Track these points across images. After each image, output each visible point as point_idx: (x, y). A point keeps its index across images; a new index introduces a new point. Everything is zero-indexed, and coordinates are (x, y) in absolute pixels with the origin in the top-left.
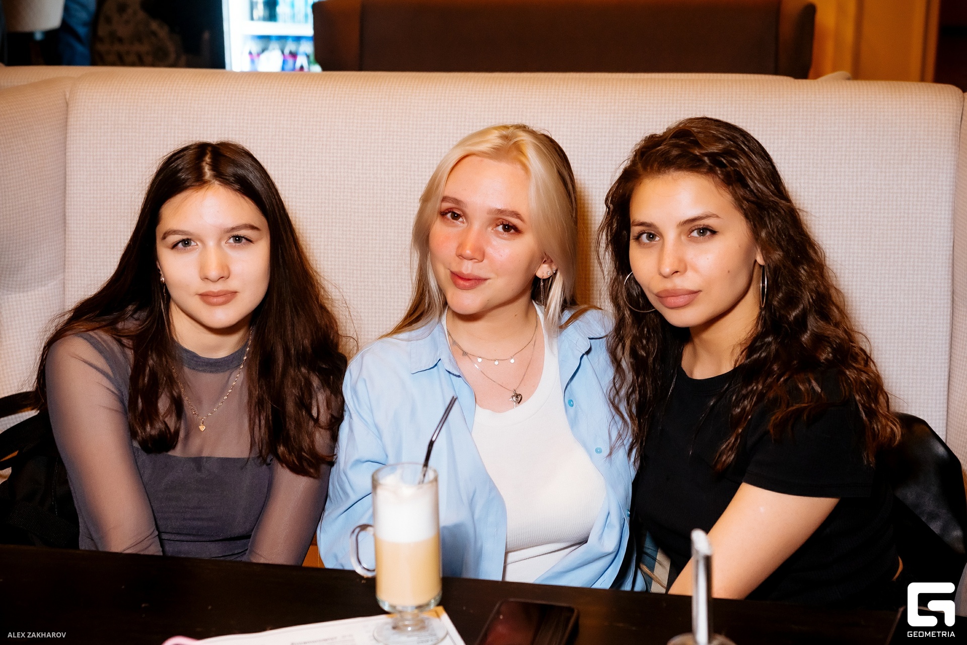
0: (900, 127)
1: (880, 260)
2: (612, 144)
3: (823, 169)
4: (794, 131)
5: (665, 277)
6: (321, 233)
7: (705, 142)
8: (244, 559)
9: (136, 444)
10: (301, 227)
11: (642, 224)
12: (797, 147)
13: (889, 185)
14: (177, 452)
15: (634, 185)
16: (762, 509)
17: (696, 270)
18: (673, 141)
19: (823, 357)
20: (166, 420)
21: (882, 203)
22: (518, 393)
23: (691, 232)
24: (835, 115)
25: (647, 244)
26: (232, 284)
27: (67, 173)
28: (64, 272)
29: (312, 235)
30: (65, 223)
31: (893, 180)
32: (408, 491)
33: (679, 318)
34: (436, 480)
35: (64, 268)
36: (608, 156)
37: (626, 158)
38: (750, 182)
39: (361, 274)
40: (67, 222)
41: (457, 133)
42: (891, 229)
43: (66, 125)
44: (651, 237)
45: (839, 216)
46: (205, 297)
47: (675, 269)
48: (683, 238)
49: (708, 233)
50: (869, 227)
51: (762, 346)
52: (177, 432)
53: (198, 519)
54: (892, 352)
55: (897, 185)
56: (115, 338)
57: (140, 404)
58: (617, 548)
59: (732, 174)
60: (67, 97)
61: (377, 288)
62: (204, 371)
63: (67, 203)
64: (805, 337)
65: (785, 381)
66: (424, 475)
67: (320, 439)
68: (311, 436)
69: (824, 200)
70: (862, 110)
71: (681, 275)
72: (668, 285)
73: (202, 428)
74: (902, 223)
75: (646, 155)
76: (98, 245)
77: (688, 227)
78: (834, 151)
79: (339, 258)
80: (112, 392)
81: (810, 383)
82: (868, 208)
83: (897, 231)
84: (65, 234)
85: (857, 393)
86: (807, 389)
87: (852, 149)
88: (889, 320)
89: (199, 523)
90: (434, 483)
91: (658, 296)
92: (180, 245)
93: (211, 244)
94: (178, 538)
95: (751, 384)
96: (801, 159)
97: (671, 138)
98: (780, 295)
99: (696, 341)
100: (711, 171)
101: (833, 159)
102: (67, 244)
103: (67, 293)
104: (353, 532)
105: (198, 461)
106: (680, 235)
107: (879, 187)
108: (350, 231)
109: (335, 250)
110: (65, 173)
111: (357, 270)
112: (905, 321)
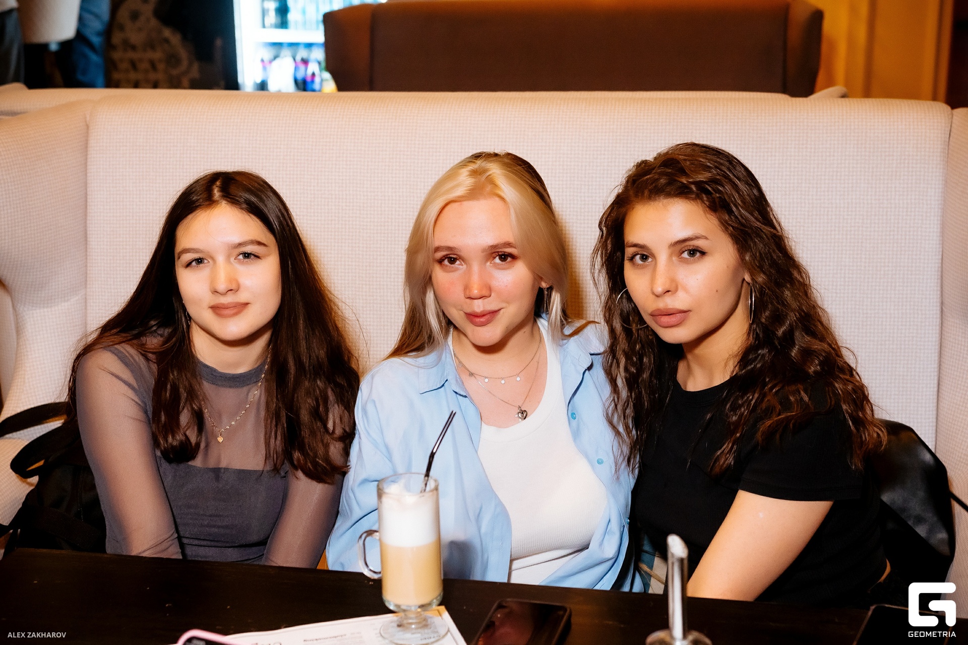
0: (890, 144)
1: (871, 272)
2: (611, 162)
3: (815, 185)
4: (787, 148)
5: (657, 296)
6: (331, 250)
7: (692, 171)
8: (263, 562)
9: (158, 453)
10: (312, 244)
11: (635, 245)
12: (790, 163)
13: (879, 200)
14: (198, 462)
15: (627, 210)
16: (761, 515)
17: (686, 290)
18: (662, 169)
19: (812, 369)
20: (188, 433)
21: (873, 217)
22: (523, 409)
23: (682, 253)
24: (827, 133)
25: (641, 265)
26: (242, 297)
27: (88, 193)
28: (86, 287)
29: (322, 252)
30: (86, 240)
31: (883, 195)
32: (411, 499)
33: (673, 335)
34: (436, 489)
35: (86, 284)
36: (607, 174)
37: (619, 183)
38: (734, 209)
39: (370, 288)
40: (88, 240)
41: (461, 152)
42: (882, 243)
43: (87, 147)
44: (644, 258)
45: (831, 231)
46: (216, 309)
47: (667, 287)
48: (674, 258)
49: (698, 254)
50: (860, 241)
51: (756, 358)
52: (198, 445)
53: (214, 526)
54: (882, 362)
55: (887, 200)
56: (141, 353)
57: (163, 418)
58: (617, 554)
59: (717, 200)
60: (88, 119)
61: (386, 302)
62: (223, 386)
63: (88, 222)
64: (794, 352)
65: (776, 392)
66: (426, 484)
67: (335, 450)
68: (327, 446)
69: (816, 215)
70: (852, 127)
71: (672, 294)
72: (661, 304)
73: (220, 439)
74: (892, 237)
75: (637, 183)
76: (118, 262)
77: (679, 247)
78: (826, 168)
79: (348, 273)
80: (137, 403)
81: (800, 393)
82: (858, 223)
83: (887, 245)
84: (86, 251)
85: (845, 403)
86: (796, 400)
87: (843, 165)
88: (880, 331)
89: (216, 530)
90: (435, 491)
91: (652, 315)
92: (194, 263)
93: (221, 259)
94: (196, 542)
95: (747, 394)
96: (794, 175)
97: (660, 166)
98: (767, 313)
99: (689, 357)
100: (698, 197)
101: (825, 175)
102: (88, 261)
103: (88, 308)
104: (361, 537)
105: (217, 472)
106: (671, 255)
107: (869, 202)
108: (359, 247)
109: (345, 265)
110: (86, 193)
111: (366, 284)
112: (896, 331)
